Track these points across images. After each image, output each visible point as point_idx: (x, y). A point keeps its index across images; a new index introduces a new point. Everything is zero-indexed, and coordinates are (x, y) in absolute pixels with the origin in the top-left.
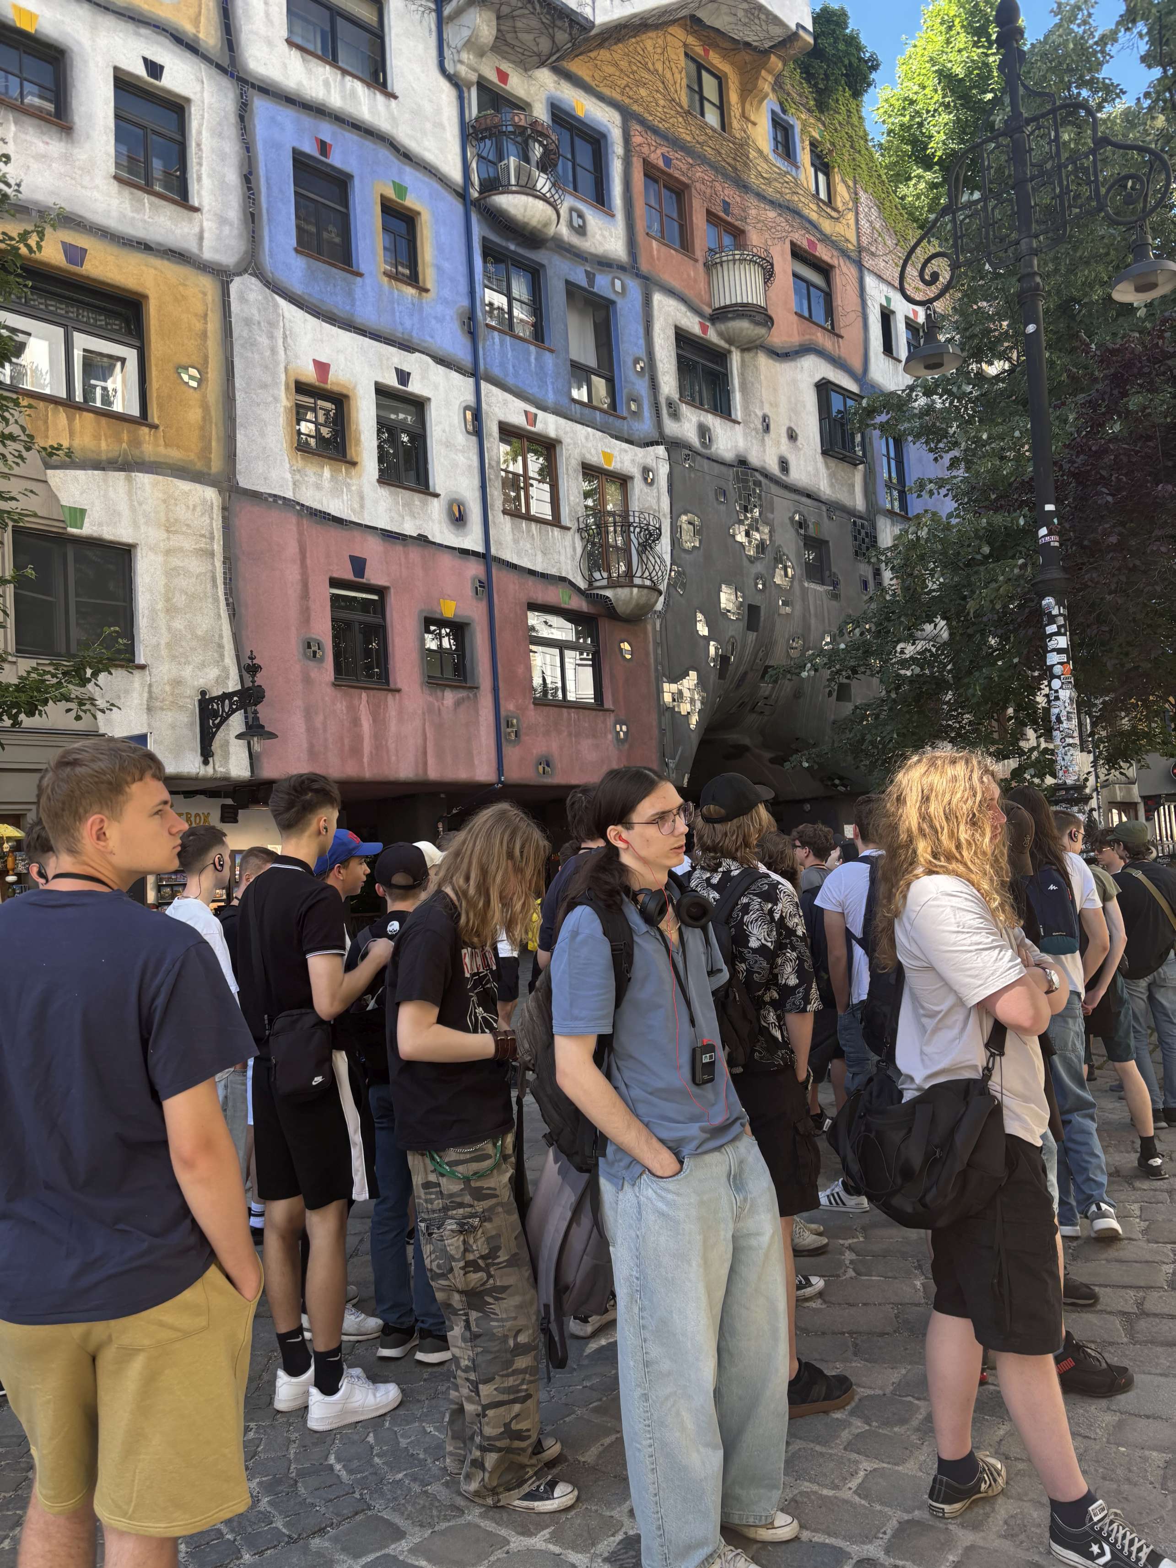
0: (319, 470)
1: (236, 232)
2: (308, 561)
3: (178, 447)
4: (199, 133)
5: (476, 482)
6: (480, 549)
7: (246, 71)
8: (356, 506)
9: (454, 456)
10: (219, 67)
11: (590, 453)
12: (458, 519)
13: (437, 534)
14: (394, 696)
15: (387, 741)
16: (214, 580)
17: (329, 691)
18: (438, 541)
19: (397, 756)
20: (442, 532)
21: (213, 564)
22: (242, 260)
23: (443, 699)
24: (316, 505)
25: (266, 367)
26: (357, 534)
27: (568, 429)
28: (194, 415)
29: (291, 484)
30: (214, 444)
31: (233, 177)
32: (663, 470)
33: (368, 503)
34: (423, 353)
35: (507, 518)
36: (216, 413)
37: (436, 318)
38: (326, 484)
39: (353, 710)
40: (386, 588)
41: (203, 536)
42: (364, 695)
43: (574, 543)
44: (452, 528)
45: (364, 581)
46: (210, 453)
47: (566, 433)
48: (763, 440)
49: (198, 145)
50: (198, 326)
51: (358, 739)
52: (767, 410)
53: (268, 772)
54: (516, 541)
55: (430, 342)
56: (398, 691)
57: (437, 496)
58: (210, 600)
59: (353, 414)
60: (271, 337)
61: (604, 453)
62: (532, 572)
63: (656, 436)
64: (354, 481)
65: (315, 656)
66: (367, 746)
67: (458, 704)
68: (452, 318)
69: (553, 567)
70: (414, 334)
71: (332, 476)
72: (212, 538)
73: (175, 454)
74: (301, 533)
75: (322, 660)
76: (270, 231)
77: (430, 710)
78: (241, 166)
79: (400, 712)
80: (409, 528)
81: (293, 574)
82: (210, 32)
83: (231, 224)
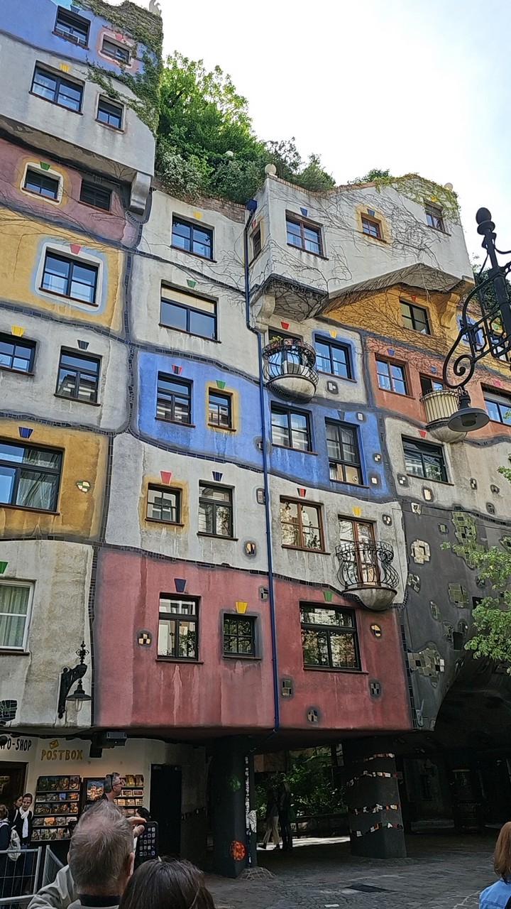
0: (160, 531)
1: (121, 413)
2: (147, 584)
3: (71, 524)
4: (106, 370)
5: (263, 531)
6: (265, 570)
7: (134, 340)
8: (182, 550)
9: (249, 517)
10: (119, 340)
11: (344, 509)
12: (251, 553)
13: (236, 563)
14: (199, 668)
15: (192, 698)
16: (83, 598)
17: (154, 666)
18: (235, 566)
19: (198, 709)
20: (239, 562)
22: (123, 426)
23: (235, 668)
24: (155, 551)
25: (131, 478)
26: (181, 566)
27: (328, 496)
28: (84, 506)
29: (140, 540)
30: (93, 521)
31: (122, 389)
32: (398, 516)
33: (190, 547)
34: (231, 462)
35: (285, 550)
36: (98, 505)
37: (240, 444)
38: (163, 538)
39: (168, 677)
40: (199, 598)
41: (80, 573)
42: (177, 667)
43: (334, 562)
44: (246, 558)
45: (185, 593)
46: (91, 526)
47: (326, 499)
48: (473, 493)
49: (104, 376)
50: (92, 460)
51: (170, 698)
52: (473, 477)
53: (104, 722)
54: (291, 564)
55: (235, 456)
56: (203, 663)
57: (236, 540)
58: (79, 611)
59: (186, 498)
60: (136, 462)
61: (354, 509)
62: (303, 582)
63: (391, 496)
64: (181, 535)
65: (145, 643)
66: (177, 703)
67: (245, 671)
68: (250, 443)
69: (318, 578)
70: (226, 453)
71: (167, 533)
72: (85, 574)
73: (67, 528)
74: (143, 567)
75: (149, 645)
76: (141, 411)
77: (224, 675)
78: (128, 383)
79: (203, 678)
80: (216, 560)
81: (135, 592)
82: (116, 327)
83: (118, 410)
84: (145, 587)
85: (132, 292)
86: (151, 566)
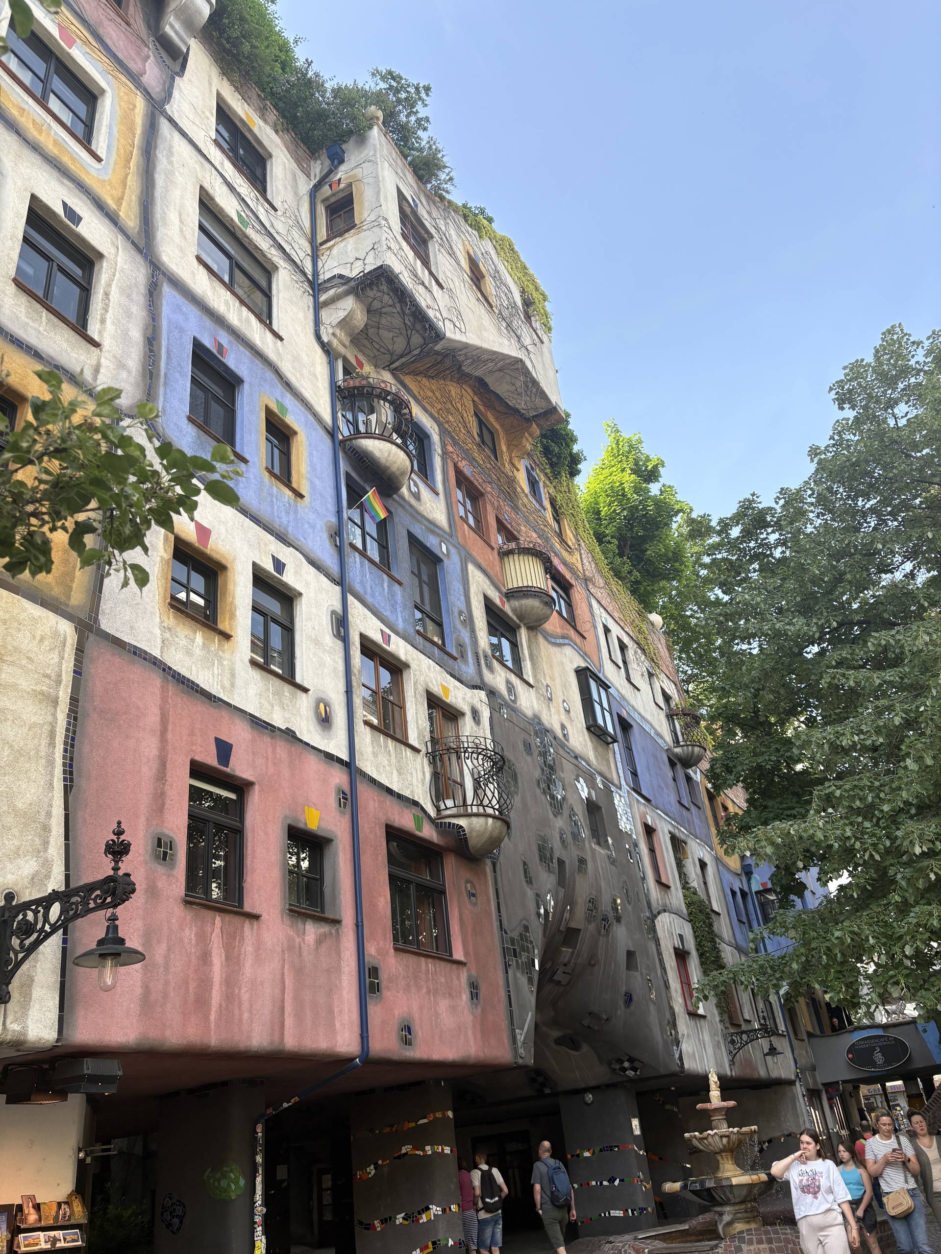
0: (191, 636)
1: (132, 380)
2: (170, 736)
4: (109, 285)
5: (341, 686)
6: (345, 757)
7: (159, 260)
8: (227, 683)
9: (322, 655)
10: (133, 243)
11: (432, 682)
12: (325, 721)
13: (305, 732)
14: (252, 924)
15: (240, 989)
16: (52, 735)
17: (178, 911)
18: (305, 740)
19: (250, 1012)
20: (309, 731)
21: (54, 715)
22: (137, 405)
23: (304, 933)
24: (184, 672)
26: (225, 713)
27: (415, 656)
29: (159, 641)
30: (78, 572)
31: (136, 334)
32: (485, 714)
33: (239, 682)
34: (297, 550)
35: (368, 729)
37: (308, 523)
38: (198, 651)
39: (203, 938)
40: (250, 784)
42: (218, 920)
43: (423, 768)
44: (318, 728)
45: (228, 770)
46: (72, 581)
47: (413, 659)
48: (549, 707)
49: (107, 294)
51: (205, 983)
52: (549, 682)
53: (83, 1033)
54: (375, 755)
55: (301, 541)
56: (256, 917)
57: (305, 690)
58: (43, 761)
59: (230, 587)
61: (442, 686)
62: (389, 791)
63: (478, 683)
64: (227, 655)
65: (164, 859)
66: (216, 996)
67: (319, 941)
68: (322, 528)
69: (407, 788)
70: (290, 529)
71: (204, 644)
72: (59, 682)
74: (164, 699)
75: (172, 866)
76: (165, 394)
77: (291, 947)
78: (146, 329)
79: (258, 947)
80: (278, 720)
81: (150, 747)
82: (129, 216)
83: (129, 372)
84: (166, 741)
85: (157, 176)
86: (178, 700)
